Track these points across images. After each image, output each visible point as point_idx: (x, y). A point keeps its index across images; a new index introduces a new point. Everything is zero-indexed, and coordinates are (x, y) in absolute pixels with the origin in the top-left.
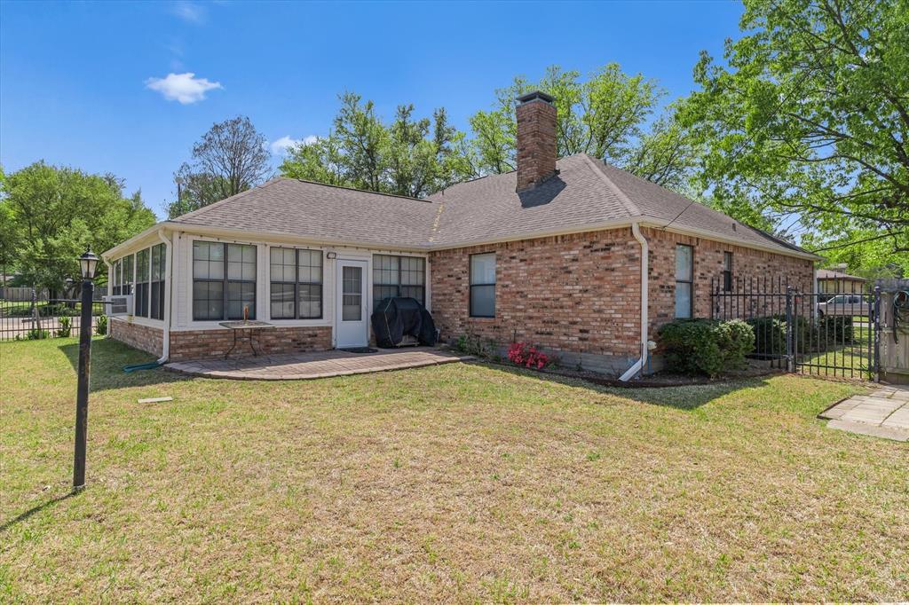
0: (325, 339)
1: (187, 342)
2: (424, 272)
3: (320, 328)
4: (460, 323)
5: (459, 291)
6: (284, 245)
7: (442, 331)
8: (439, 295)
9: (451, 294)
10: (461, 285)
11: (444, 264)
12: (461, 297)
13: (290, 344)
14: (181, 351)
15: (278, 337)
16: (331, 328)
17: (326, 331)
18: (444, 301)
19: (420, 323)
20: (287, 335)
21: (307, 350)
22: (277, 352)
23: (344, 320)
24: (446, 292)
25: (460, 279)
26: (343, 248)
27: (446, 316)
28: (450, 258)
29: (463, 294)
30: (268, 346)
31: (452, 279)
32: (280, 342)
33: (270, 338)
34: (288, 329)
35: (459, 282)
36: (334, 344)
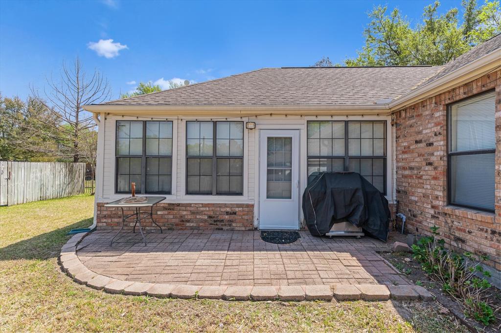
0: (246, 217)
1: (109, 213)
2: (385, 139)
3: (239, 206)
4: (432, 212)
5: (430, 164)
6: (200, 118)
7: (408, 218)
8: (404, 168)
9: (419, 168)
10: (433, 154)
11: (411, 126)
12: (433, 173)
13: (206, 221)
14: (105, 220)
15: (193, 213)
16: (253, 206)
17: (246, 209)
18: (411, 177)
19: (361, 208)
20: (202, 211)
21: (225, 228)
22: (192, 228)
23: (268, 197)
24: (413, 164)
25: (431, 144)
26: (269, 117)
27: (413, 198)
28: (418, 116)
29: (435, 168)
30: (183, 221)
31: (419, 145)
32: (196, 218)
33: (185, 213)
34: (204, 205)
35: (430, 149)
36: (256, 223)
